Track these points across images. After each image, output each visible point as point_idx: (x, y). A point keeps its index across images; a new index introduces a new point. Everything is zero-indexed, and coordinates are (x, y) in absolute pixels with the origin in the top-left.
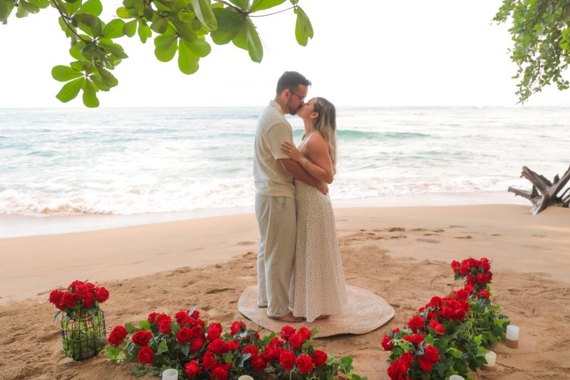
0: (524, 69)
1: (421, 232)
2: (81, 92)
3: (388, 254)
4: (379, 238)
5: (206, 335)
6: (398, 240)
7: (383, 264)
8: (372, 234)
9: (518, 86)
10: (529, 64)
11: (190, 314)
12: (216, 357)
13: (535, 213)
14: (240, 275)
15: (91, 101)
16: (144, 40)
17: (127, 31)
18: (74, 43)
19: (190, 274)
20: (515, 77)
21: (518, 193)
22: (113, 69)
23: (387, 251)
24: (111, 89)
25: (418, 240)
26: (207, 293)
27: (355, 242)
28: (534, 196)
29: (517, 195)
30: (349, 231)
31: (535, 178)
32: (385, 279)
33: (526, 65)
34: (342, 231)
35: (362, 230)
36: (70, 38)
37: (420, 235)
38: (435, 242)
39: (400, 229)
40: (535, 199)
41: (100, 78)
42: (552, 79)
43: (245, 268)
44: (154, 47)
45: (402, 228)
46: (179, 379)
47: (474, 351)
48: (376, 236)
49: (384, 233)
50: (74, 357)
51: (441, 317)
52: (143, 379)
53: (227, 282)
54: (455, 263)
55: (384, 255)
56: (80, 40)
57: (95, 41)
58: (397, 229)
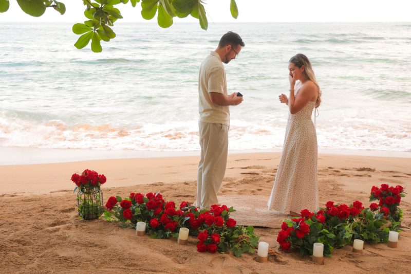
1: (390, 174)
2: (91, 41)
3: (340, 187)
4: (342, 175)
6: (361, 178)
7: (330, 193)
8: (338, 171)
11: (156, 195)
12: (168, 217)
15: (97, 48)
16: (134, 5)
18: (89, 9)
19: (162, 187)
22: (113, 25)
23: (343, 185)
24: (111, 40)
32: (324, 203)
35: (330, 168)
36: (86, 6)
37: (386, 176)
39: (370, 170)
41: (103, 32)
45: (372, 168)
46: (146, 229)
47: (343, 235)
48: (340, 174)
49: (350, 172)
50: (84, 217)
51: (329, 214)
52: (125, 230)
53: (190, 192)
54: (374, 188)
55: (336, 187)
56: (92, 7)
57: (102, 8)
58: (367, 169)
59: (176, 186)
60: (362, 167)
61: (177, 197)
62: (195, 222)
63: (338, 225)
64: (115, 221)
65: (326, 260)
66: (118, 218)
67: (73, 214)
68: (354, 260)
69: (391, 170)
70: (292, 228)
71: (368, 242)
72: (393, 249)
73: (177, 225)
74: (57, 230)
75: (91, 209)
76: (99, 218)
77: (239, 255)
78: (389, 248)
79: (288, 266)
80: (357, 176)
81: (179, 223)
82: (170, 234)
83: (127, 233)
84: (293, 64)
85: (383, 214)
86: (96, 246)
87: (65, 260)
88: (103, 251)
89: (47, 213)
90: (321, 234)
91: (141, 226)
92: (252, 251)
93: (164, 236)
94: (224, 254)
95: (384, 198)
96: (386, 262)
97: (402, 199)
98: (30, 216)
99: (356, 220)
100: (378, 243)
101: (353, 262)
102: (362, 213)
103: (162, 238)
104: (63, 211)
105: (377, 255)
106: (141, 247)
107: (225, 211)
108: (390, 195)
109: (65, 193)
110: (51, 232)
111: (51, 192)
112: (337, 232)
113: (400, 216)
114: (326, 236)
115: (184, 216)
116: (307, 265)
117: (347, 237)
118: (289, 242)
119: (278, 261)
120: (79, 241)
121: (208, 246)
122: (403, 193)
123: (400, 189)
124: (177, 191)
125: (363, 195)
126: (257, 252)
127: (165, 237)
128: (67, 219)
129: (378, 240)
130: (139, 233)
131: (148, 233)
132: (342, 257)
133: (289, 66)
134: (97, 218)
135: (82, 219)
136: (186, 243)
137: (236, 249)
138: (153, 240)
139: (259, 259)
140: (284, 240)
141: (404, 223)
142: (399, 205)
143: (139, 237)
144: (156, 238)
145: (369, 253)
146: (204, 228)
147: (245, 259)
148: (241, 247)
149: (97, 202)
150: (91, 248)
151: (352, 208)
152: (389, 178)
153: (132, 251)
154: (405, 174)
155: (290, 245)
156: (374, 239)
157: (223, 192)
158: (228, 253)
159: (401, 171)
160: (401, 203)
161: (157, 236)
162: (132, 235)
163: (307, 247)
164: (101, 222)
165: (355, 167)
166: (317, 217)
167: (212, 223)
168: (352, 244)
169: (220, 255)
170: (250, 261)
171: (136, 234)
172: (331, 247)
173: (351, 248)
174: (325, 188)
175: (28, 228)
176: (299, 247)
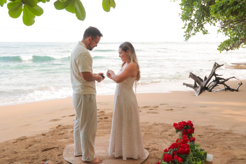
0: (188, 24)
1: (147, 108)
9: (185, 32)
10: (190, 22)
13: (197, 95)
14: (58, 139)
20: (183, 28)
21: (188, 85)
25: (148, 112)
26: (43, 151)
28: (195, 87)
29: (187, 86)
31: (196, 78)
33: (189, 22)
37: (147, 110)
38: (156, 113)
40: (196, 88)
42: (200, 29)
43: (60, 134)
84: (121, 49)
133: (119, 50)
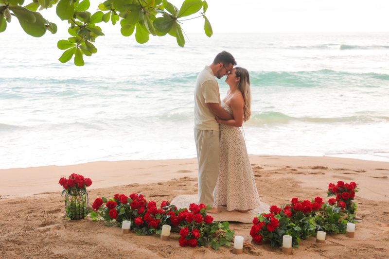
2: (74, 56)
3: (299, 184)
4: (299, 173)
5: (147, 206)
6: (316, 175)
8: (295, 170)
11: (138, 196)
12: (151, 215)
14: (175, 189)
15: (79, 62)
16: (114, 23)
17: (104, 19)
18: (73, 27)
19: (138, 188)
22: (95, 42)
23: (301, 182)
24: (93, 54)
25: (334, 176)
26: (150, 197)
27: (276, 175)
30: (275, 166)
32: (286, 199)
34: (268, 166)
35: (288, 167)
36: (70, 24)
37: (338, 173)
38: (349, 179)
39: (323, 168)
41: (85, 47)
43: (180, 186)
44: (121, 27)
45: (325, 167)
46: (131, 227)
47: (308, 228)
48: (297, 172)
49: (306, 170)
50: (71, 217)
51: (294, 209)
52: (111, 228)
53: (165, 192)
54: (331, 185)
55: (295, 184)
56: (76, 25)
57: (85, 26)
58: (320, 167)
59: (151, 187)
60: (316, 166)
61: (154, 196)
62: (175, 219)
63: (303, 219)
64: (101, 221)
65: (294, 251)
66: (104, 217)
67: (60, 215)
68: (318, 249)
69: (342, 167)
70: (263, 222)
71: (329, 233)
72: (350, 239)
73: (159, 222)
74: (48, 230)
75: (78, 210)
76: (85, 218)
77: (217, 249)
78: (347, 238)
79: (261, 257)
80: (313, 173)
81: (161, 221)
82: (153, 231)
83: (113, 231)
85: (340, 208)
86: (86, 243)
87: (60, 257)
88: (94, 249)
89: (35, 214)
90: (289, 228)
91: (127, 224)
92: (229, 244)
93: (148, 232)
94: (203, 248)
95: (340, 194)
96: (347, 251)
97: (356, 194)
98: (19, 217)
99: (318, 214)
100: (338, 234)
101: (317, 251)
102: (322, 207)
103: (147, 235)
104: (50, 212)
105: (338, 245)
106: (128, 244)
107: (203, 209)
108: (345, 191)
109: (48, 195)
110: (43, 232)
111: (34, 195)
112: (302, 225)
113: (354, 209)
114: (293, 229)
115: (165, 214)
116: (278, 256)
117: (312, 229)
118: (261, 235)
119: (252, 253)
120: (71, 239)
121: (189, 241)
122: (356, 189)
123: (354, 185)
124: (153, 192)
125: (319, 191)
126: (233, 245)
127: (149, 234)
128: (55, 219)
129: (338, 231)
130: (125, 231)
131: (132, 231)
132: (307, 248)
134: (83, 218)
135: (69, 219)
136: (168, 238)
137: (214, 243)
138: (138, 236)
139: (235, 252)
140: (256, 234)
141: (358, 215)
142: (353, 199)
143: (125, 235)
144: (140, 235)
145: (331, 243)
146: (184, 224)
147: (223, 252)
148: (218, 240)
149: (83, 203)
150: (82, 246)
151: (314, 204)
152: (341, 175)
153: (120, 247)
154: (354, 171)
155: (262, 238)
156: (334, 230)
157: (195, 191)
158: (207, 247)
159: (350, 168)
160: (355, 197)
161: (142, 233)
162: (118, 233)
163: (277, 239)
164: (87, 221)
165: (310, 166)
166: (284, 212)
167: (191, 220)
168: (315, 236)
169: (200, 249)
170: (227, 253)
171: (122, 232)
172: (298, 239)
173: (315, 239)
174: (285, 186)
175: (20, 228)
176: (271, 240)
